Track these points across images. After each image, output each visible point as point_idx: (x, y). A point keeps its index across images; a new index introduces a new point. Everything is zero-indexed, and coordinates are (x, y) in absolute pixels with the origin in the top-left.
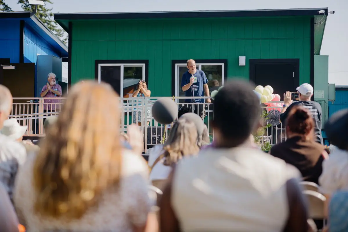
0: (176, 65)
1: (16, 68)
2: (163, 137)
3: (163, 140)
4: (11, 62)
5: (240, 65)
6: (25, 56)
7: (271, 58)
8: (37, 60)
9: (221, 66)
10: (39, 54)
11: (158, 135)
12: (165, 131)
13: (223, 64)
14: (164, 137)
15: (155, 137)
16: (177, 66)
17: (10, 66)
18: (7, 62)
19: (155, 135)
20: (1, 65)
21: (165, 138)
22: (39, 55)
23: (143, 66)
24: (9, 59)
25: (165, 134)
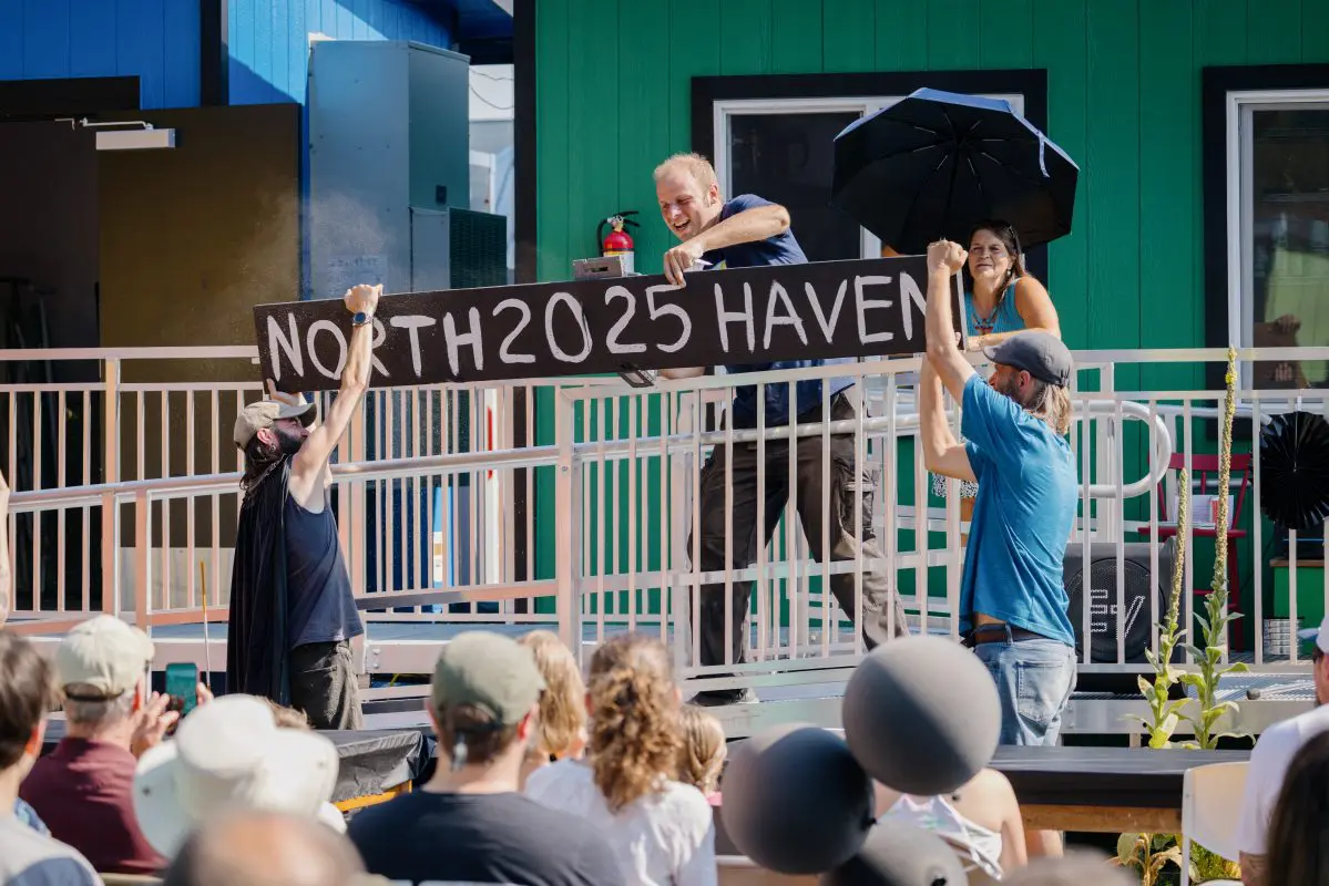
0: (1233, 99)
1: (178, 140)
2: (1163, 622)
3: (1163, 647)
4: (149, 98)
6: (232, 53)
8: (309, 75)
10: (320, 37)
11: (1128, 601)
12: (1178, 586)
14: (1173, 623)
15: (1112, 619)
16: (1240, 106)
17: (141, 127)
18: (119, 99)
19: (1112, 600)
20: (85, 122)
21: (1176, 632)
22: (319, 44)
24: (133, 83)
25: (1176, 603)
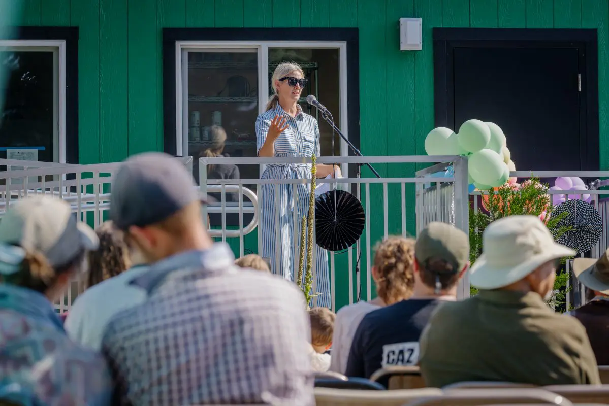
0: (179, 45)
5: (403, 48)
7: (503, 25)
9: (336, 51)
13: (342, 46)
16: (183, 49)
23: (57, 48)
